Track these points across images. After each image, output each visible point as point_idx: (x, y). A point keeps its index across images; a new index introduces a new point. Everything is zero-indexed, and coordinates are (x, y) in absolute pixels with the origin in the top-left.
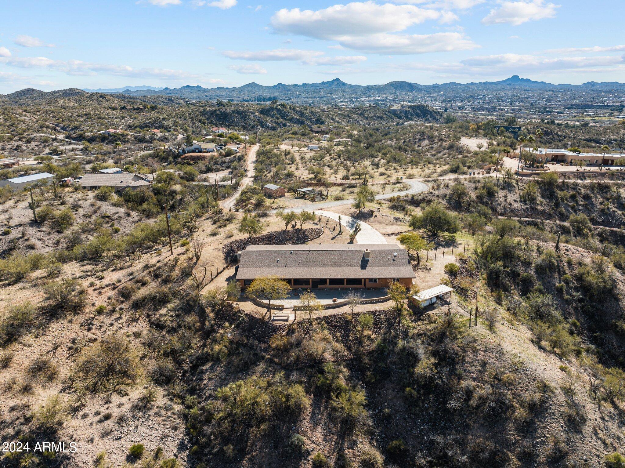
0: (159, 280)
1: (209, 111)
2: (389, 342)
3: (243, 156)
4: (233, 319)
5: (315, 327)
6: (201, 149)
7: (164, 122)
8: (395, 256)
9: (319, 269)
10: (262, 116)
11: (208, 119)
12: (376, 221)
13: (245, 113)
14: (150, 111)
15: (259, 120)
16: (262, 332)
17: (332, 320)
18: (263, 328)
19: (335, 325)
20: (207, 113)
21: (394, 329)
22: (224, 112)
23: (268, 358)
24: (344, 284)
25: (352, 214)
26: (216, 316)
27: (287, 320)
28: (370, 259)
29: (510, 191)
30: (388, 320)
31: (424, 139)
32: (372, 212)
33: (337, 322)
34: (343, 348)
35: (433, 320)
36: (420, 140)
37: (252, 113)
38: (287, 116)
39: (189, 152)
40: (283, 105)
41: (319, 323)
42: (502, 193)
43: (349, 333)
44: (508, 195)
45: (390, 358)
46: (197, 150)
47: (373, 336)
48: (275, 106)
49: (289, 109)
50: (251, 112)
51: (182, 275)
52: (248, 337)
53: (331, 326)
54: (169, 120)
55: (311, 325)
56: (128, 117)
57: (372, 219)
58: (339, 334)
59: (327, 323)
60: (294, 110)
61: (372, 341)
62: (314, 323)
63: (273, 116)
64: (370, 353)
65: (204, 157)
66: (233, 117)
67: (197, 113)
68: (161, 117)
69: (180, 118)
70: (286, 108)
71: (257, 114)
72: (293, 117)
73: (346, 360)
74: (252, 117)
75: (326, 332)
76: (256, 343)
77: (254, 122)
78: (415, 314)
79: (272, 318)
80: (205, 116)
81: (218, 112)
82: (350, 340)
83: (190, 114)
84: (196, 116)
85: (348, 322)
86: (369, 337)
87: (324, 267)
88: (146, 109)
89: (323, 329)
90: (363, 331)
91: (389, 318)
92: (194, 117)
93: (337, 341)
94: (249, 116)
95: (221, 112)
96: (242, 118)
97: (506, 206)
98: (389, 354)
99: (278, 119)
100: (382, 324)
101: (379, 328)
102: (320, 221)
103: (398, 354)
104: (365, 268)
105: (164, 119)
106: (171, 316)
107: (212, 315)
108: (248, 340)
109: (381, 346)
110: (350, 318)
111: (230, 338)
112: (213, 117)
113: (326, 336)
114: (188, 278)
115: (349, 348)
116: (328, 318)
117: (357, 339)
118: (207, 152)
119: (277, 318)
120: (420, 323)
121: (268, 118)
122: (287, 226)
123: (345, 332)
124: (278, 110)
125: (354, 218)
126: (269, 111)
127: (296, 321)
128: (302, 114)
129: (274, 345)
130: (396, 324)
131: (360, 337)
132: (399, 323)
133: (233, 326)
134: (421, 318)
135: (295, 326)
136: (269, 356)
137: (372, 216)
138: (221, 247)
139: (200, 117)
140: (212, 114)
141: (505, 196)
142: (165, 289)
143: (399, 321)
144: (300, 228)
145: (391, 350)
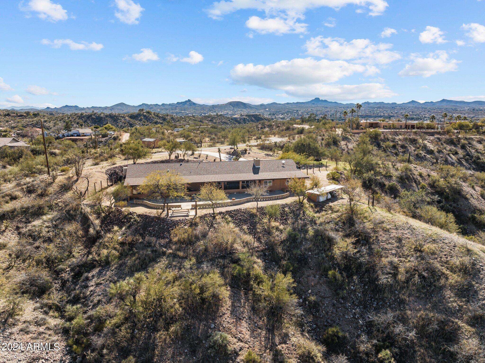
0: (33, 195)
1: (86, 115)
2: (299, 230)
3: (118, 137)
4: (124, 222)
5: (218, 220)
6: (79, 133)
7: (45, 124)
8: (283, 164)
10: (131, 120)
11: (84, 122)
12: (250, 156)
13: (116, 117)
14: (32, 118)
15: (129, 122)
16: (159, 228)
17: (235, 215)
18: (160, 225)
19: (240, 219)
20: (83, 117)
21: (301, 219)
22: (99, 116)
23: (170, 253)
24: (239, 188)
26: (102, 222)
27: (188, 216)
28: (261, 166)
30: (292, 212)
32: (246, 150)
33: (241, 216)
34: (253, 240)
35: (335, 210)
36: (262, 128)
37: (123, 117)
38: (152, 120)
39: (68, 136)
40: (148, 113)
41: (222, 218)
43: (255, 226)
45: (304, 245)
46: (76, 135)
47: (281, 227)
48: (142, 113)
49: (154, 116)
50: (121, 117)
51: (60, 190)
52: (143, 236)
53: (236, 219)
54: (50, 122)
55: (214, 217)
56: (12, 121)
57: (246, 155)
58: (245, 227)
59: (232, 217)
60: (157, 116)
61: (281, 231)
62: (217, 217)
63: (140, 120)
64: (282, 242)
65: (82, 140)
66: (107, 120)
67: (75, 117)
68: (42, 120)
69: (60, 120)
70: (150, 114)
71: (127, 118)
72: (157, 121)
73: (258, 251)
74: (123, 120)
75: (232, 225)
76: (153, 239)
77: (125, 124)
78: (316, 206)
79: (170, 215)
80: (82, 120)
81: (93, 116)
82: (258, 232)
83: (69, 118)
84: (75, 120)
85: (253, 216)
86: (277, 229)
88: (29, 116)
89: (228, 223)
90: (270, 222)
91: (293, 210)
92: (73, 120)
93: (245, 233)
94: (120, 119)
95: (96, 116)
96: (115, 121)
98: (302, 241)
99: (144, 122)
100: (287, 216)
101: (285, 219)
102: (199, 156)
103: (311, 241)
104: (258, 173)
105: (45, 121)
107: (97, 222)
108: (143, 238)
109: (292, 234)
110: (255, 211)
111: (121, 240)
112: (89, 120)
113: (232, 229)
114: (67, 192)
115: (259, 240)
116: (231, 212)
117: (265, 230)
118: (85, 136)
119: (174, 215)
120: (323, 213)
121: (136, 122)
122: (170, 156)
123: (251, 225)
124: (145, 116)
126: (137, 117)
127: (197, 216)
128: (164, 119)
129: (175, 239)
130: (301, 215)
131: (268, 228)
132: (304, 214)
133: (124, 228)
134: (324, 209)
135: (198, 220)
136: (170, 251)
138: (104, 170)
139: (77, 120)
140: (88, 118)
142: (42, 202)
143: (304, 212)
144: (183, 158)
145: (302, 238)
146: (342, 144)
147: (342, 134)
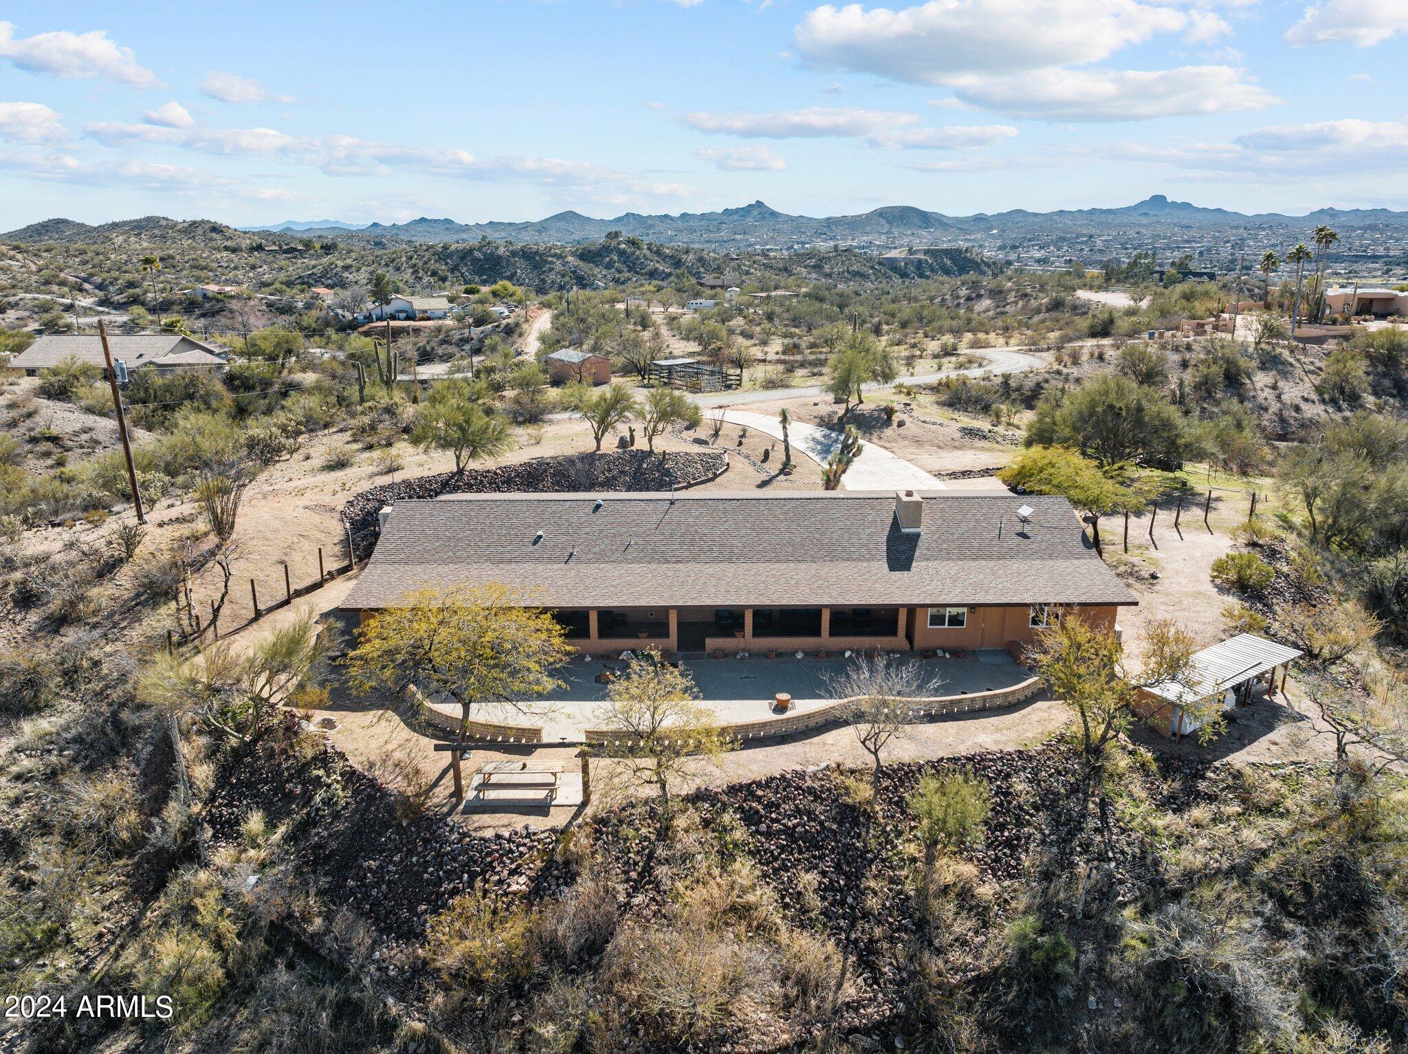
0: (34, 617)
1: (457, 251)
2: (1072, 921)
3: (517, 325)
4: (289, 797)
5: (687, 841)
6: (414, 311)
7: (346, 274)
8: (1024, 520)
9: (710, 569)
10: (581, 264)
11: (452, 270)
12: (904, 438)
13: (541, 256)
14: (319, 257)
15: (574, 272)
16: (405, 870)
17: (771, 806)
18: (410, 853)
19: (790, 832)
20: (450, 256)
21: (1086, 847)
22: (492, 254)
23: (413, 1037)
24: (817, 632)
25: (821, 418)
26: (222, 777)
27: (541, 808)
28: (926, 529)
29: (1285, 375)
30: (1048, 802)
31: (979, 296)
32: (889, 412)
33: (798, 812)
34: (837, 958)
35: (1264, 799)
36: (969, 299)
37: (559, 257)
38: (643, 266)
39: (380, 319)
40: (633, 243)
41: (706, 823)
42: (1262, 380)
43: (859, 876)
44: (1281, 384)
45: (1093, 1015)
46: (403, 315)
47: (986, 891)
48: (614, 243)
49: (648, 253)
50: (555, 255)
51: (138, 595)
52: (333, 895)
53: (768, 835)
54: (358, 270)
55: (665, 833)
56: (265, 267)
57: (888, 432)
58: (808, 879)
59: (750, 818)
60: (658, 253)
61: (983, 916)
62: (681, 822)
63: (609, 266)
64: (981, 983)
65: (417, 331)
66: (514, 264)
67: (428, 255)
68: (340, 263)
69: (387, 265)
70: (639, 248)
71: (570, 258)
72: (656, 269)
73: (854, 1030)
74: (558, 265)
75: (744, 869)
76: (362, 936)
77: (563, 276)
78: (1167, 770)
79: (470, 795)
80: (447, 264)
81: (476, 254)
82: (866, 915)
83: (411, 258)
84: (426, 263)
85: (852, 816)
86: (964, 896)
87: (730, 560)
88: (312, 252)
89: (726, 856)
90: (930, 860)
91: (1049, 791)
92: (420, 264)
93: (802, 921)
94: (552, 262)
95: (485, 254)
96: (535, 267)
97: (1286, 414)
98: (1082, 992)
99: (620, 272)
100: (1020, 823)
101: (1008, 843)
102: (716, 434)
103: (1135, 994)
104: (906, 566)
105: (346, 268)
106: (18, 777)
107: (204, 774)
108: (329, 917)
109: (1036, 947)
110: (863, 791)
112: (466, 265)
113: (744, 891)
115: (867, 959)
116: (752, 794)
117: (902, 905)
118: (429, 319)
119: (492, 795)
120: (1200, 812)
121: (597, 270)
122: (598, 440)
123: (838, 867)
124: (622, 253)
125: (832, 428)
126: (600, 256)
127: (589, 811)
128: (678, 263)
130: (1091, 823)
131: (922, 893)
132: (1103, 817)
133: (282, 830)
134: (1202, 786)
135: (582, 841)
136: (419, 1026)
137: (888, 422)
138: (340, 502)
139: (433, 265)
140: (463, 258)
141: (1274, 387)
142: (43, 653)
143: (1103, 805)
144: (646, 448)
145: (1089, 970)
146: (1259, 385)
147: (1257, 343)
